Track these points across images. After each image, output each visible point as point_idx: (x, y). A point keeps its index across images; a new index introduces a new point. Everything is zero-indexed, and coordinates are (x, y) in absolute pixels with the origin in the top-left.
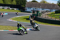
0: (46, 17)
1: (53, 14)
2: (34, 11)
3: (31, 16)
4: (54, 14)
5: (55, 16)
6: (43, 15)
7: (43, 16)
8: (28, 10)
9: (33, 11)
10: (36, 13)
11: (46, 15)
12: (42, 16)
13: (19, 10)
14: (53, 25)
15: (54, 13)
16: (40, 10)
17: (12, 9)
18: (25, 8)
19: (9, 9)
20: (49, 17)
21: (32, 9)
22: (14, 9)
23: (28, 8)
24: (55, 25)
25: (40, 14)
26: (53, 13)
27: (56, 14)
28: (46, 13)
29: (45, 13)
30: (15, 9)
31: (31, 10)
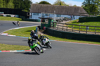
0: (64, 28)
1: (75, 24)
2: (44, 19)
3: (39, 27)
4: (77, 24)
5: (78, 27)
6: (59, 24)
7: (59, 27)
8: (34, 17)
9: (42, 19)
10: (47, 22)
11: (64, 25)
12: (57, 26)
13: (19, 17)
14: (76, 41)
15: (77, 22)
16: (55, 17)
17: (7, 16)
18: (29, 14)
19: (2, 16)
20: (68, 28)
21: (40, 15)
22: (10, 16)
23: (34, 15)
24: (78, 41)
25: (53, 23)
26: (75, 22)
27: (80, 24)
28: (64, 22)
29: (62, 21)
30: (13, 16)
31: (38, 16)
